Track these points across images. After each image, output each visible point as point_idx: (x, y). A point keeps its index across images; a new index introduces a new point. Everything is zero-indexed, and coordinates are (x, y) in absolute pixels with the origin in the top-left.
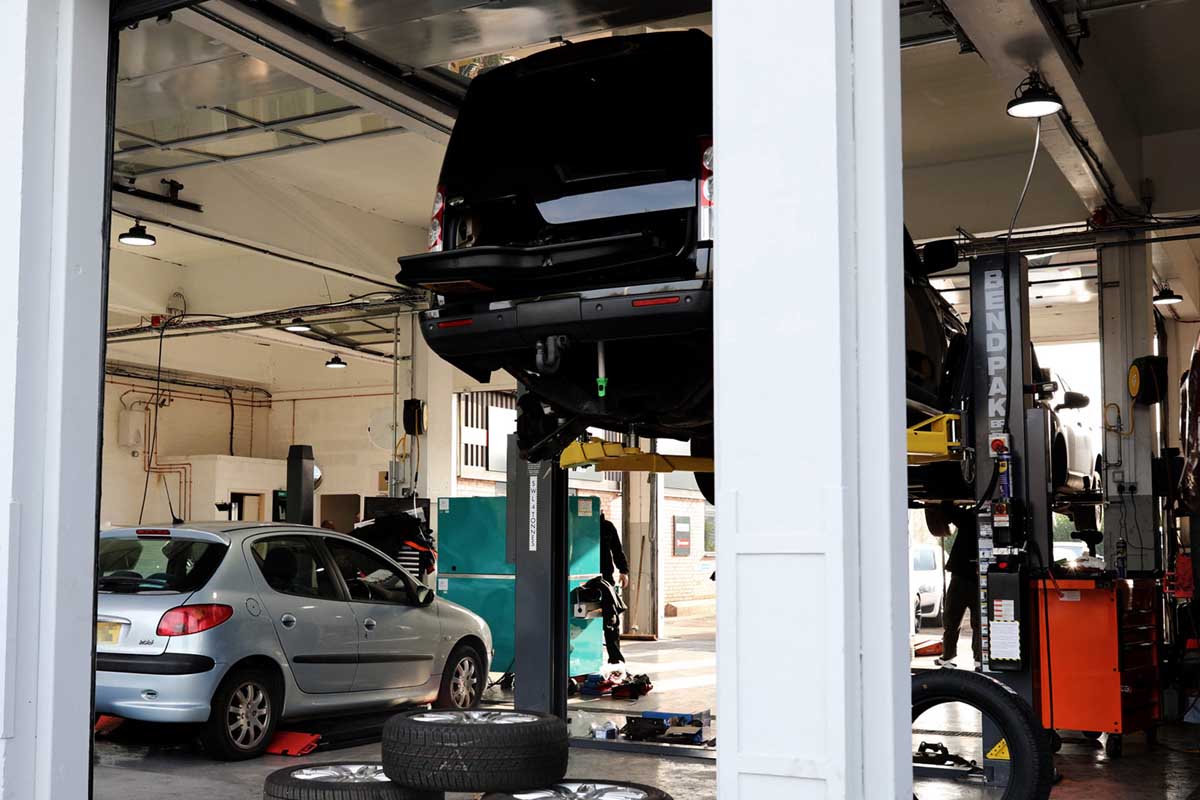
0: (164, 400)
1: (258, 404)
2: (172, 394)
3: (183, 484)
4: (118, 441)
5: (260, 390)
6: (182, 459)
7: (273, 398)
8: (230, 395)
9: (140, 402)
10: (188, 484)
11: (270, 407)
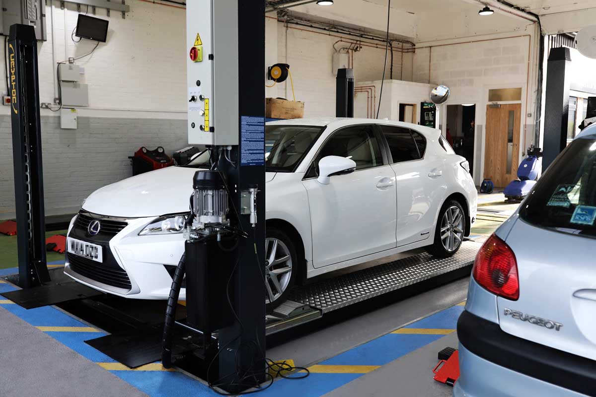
0: (358, 47)
1: (406, 51)
2: (361, 43)
3: (370, 99)
4: (332, 72)
5: (407, 42)
6: (369, 83)
7: (416, 47)
8: (391, 45)
9: (344, 48)
10: (373, 98)
11: (414, 52)
